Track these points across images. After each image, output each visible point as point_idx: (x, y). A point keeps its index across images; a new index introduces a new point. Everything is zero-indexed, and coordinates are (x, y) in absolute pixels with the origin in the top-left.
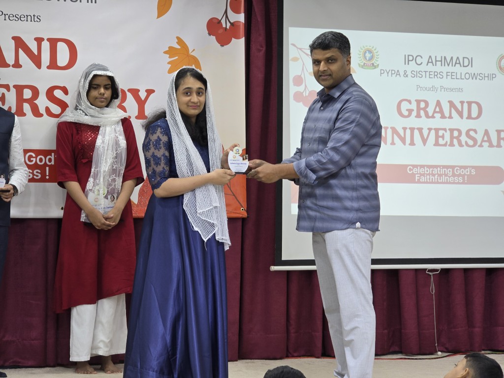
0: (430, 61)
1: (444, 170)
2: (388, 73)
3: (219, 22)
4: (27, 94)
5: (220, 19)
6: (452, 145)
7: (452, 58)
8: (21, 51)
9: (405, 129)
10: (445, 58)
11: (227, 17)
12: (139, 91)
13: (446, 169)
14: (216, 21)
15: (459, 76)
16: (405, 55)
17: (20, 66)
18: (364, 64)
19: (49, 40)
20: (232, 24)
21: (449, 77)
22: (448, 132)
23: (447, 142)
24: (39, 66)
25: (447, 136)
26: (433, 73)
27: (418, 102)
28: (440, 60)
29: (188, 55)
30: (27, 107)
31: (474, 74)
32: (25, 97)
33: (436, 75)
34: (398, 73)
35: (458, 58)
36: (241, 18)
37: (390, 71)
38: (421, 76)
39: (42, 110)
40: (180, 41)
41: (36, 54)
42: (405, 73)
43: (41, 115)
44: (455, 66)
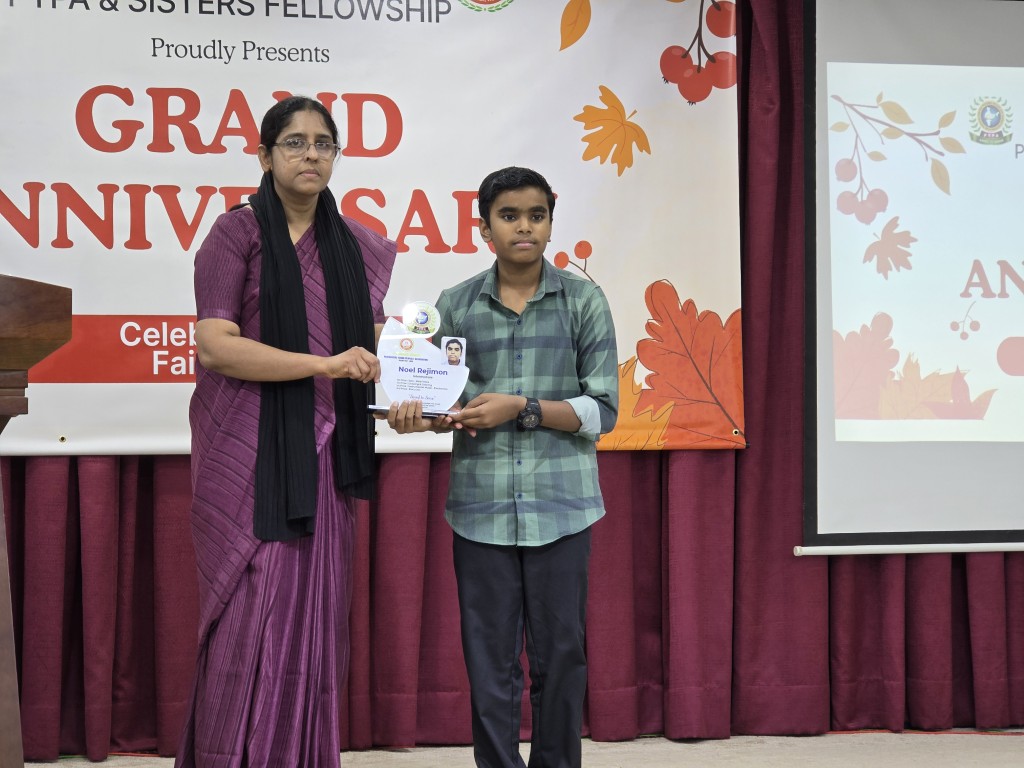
3: (686, 54)
5: (687, 49)
11: (701, 44)
14: (681, 53)
18: (983, 133)
19: (346, 97)
20: (712, 59)
29: (624, 124)
36: (730, 45)
40: (606, 94)
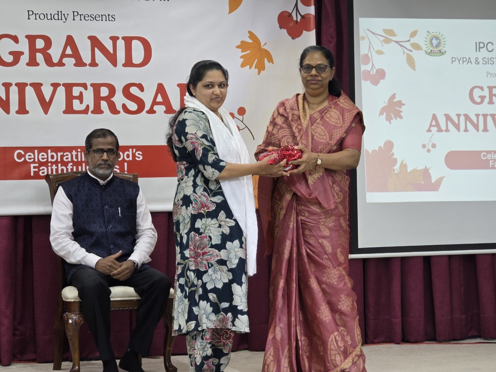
2: (459, 61)
3: (290, 15)
4: (104, 91)
8: (96, 50)
9: (477, 116)
11: (297, 10)
14: (287, 14)
16: (476, 43)
17: (96, 65)
19: (123, 38)
20: (303, 17)
24: (115, 64)
27: (491, 88)
30: (104, 105)
32: (102, 95)
34: (469, 61)
36: (312, 10)
37: (462, 59)
38: (492, 63)
39: (119, 107)
40: (252, 35)
41: (112, 53)
42: (477, 61)
43: (118, 112)
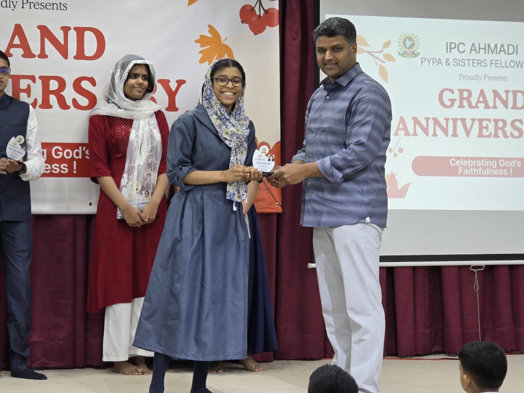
0: (473, 48)
1: (488, 162)
2: (429, 62)
3: (253, 9)
4: (54, 85)
5: (253, 6)
6: (496, 136)
7: (496, 45)
8: (46, 40)
9: (447, 120)
10: (489, 45)
11: (260, 4)
12: (169, 81)
13: (490, 162)
14: (250, 8)
15: (503, 65)
16: (447, 43)
17: (46, 57)
18: (405, 52)
19: (75, 29)
20: (266, 11)
21: (493, 65)
22: (493, 122)
23: (491, 133)
24: (66, 56)
25: (492, 126)
26: (476, 61)
27: (461, 91)
28: (484, 47)
29: (220, 44)
30: (53, 99)
31: (520, 62)
32: (51, 89)
33: (480, 62)
34: (440, 62)
35: (502, 45)
36: (276, 5)
37: (432, 60)
38: (463, 64)
39: (69, 102)
40: (212, 29)
41: (63, 44)
42: (447, 62)
43: (68, 107)
44: (499, 54)
